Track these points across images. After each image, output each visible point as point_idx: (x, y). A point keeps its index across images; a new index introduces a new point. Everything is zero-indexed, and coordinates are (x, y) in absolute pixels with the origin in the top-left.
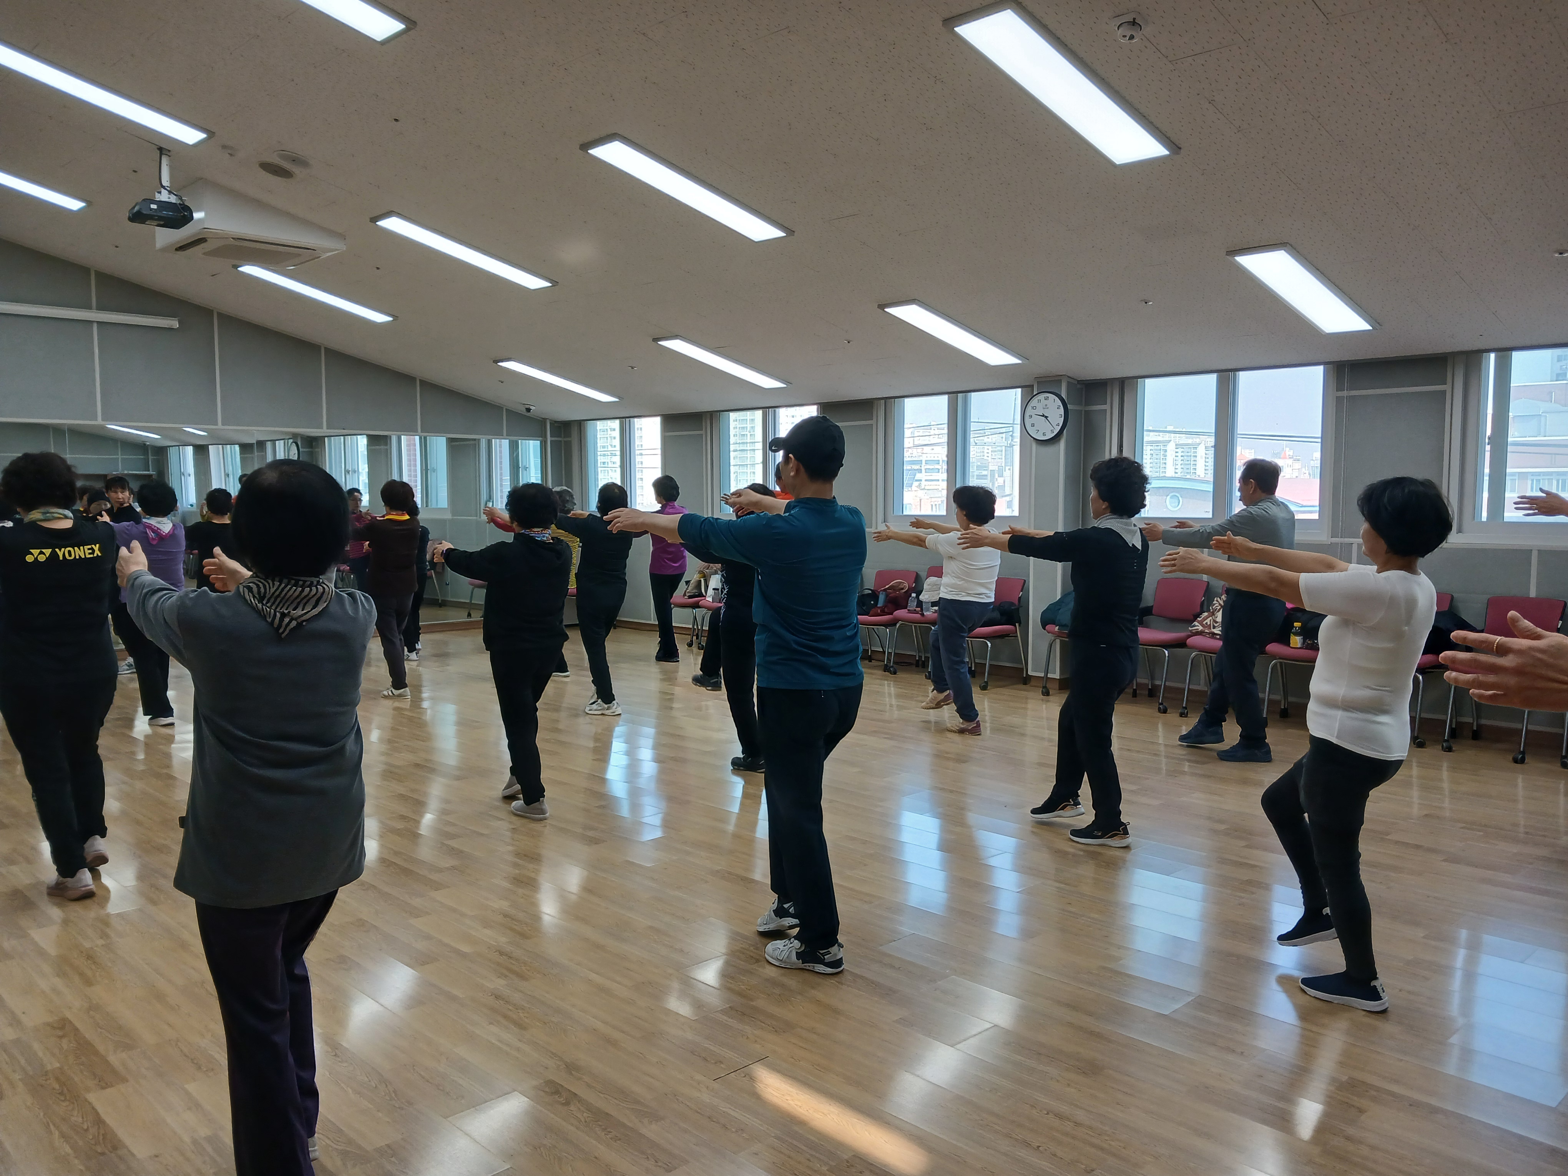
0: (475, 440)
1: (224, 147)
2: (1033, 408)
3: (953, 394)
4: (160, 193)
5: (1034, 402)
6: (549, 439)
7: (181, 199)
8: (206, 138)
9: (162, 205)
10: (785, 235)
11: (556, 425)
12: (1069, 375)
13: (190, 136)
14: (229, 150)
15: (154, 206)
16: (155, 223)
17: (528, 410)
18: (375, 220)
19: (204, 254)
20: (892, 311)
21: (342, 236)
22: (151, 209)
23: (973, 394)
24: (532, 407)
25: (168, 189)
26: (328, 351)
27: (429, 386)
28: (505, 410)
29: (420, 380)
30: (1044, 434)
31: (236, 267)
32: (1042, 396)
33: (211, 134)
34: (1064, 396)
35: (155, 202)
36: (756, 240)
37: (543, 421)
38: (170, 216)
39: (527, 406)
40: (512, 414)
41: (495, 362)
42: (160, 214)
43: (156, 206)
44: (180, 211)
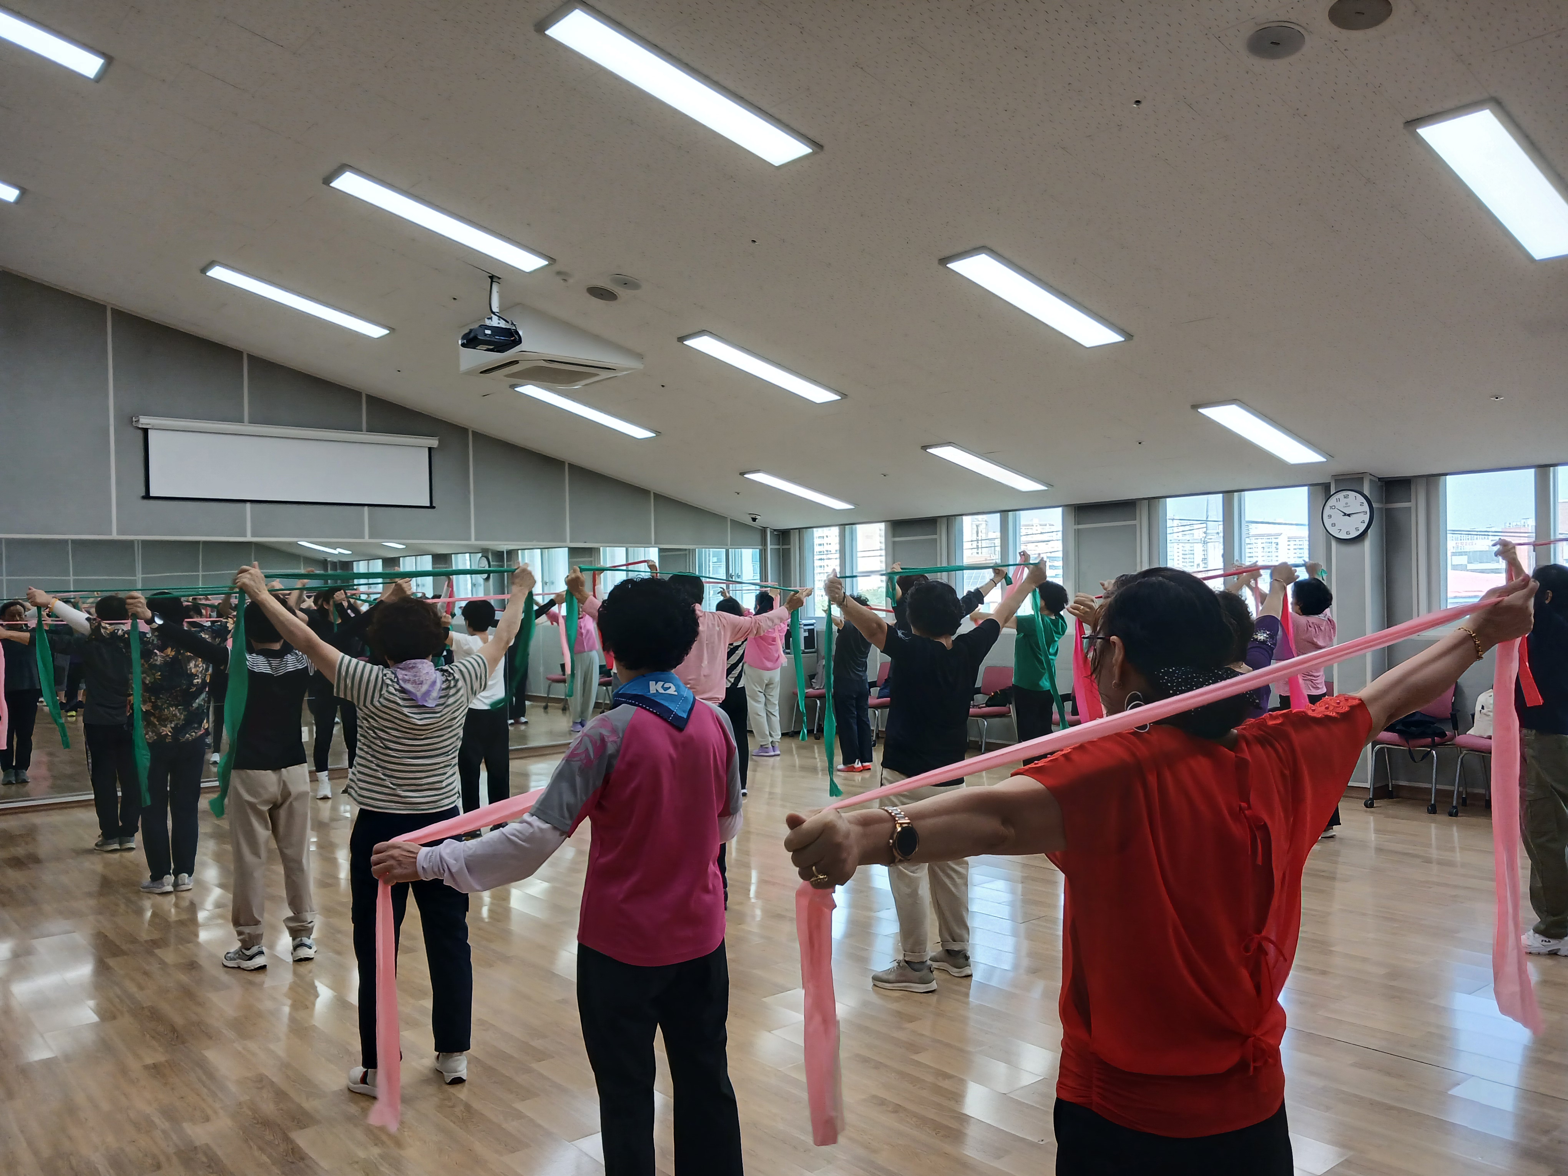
1: (559, 273)
2: (1331, 507)
3: (1228, 494)
4: (491, 318)
5: (1332, 502)
6: (769, 547)
7: (511, 324)
8: (547, 265)
9: (496, 330)
10: (1123, 339)
11: (775, 533)
12: (1371, 473)
13: (529, 264)
14: (563, 275)
15: (488, 332)
16: (486, 347)
17: (754, 520)
18: (682, 339)
20: (1205, 411)
21: (641, 356)
22: (486, 335)
23: (1246, 493)
24: (758, 517)
25: (498, 314)
26: (571, 466)
27: (660, 498)
28: (729, 520)
29: (654, 493)
30: (1348, 533)
31: (513, 386)
32: (1341, 495)
33: (552, 260)
34: (1366, 492)
36: (1088, 346)
37: (764, 530)
38: (502, 341)
39: (754, 516)
40: (736, 524)
41: (742, 474)
42: (493, 339)
43: (490, 331)
44: (512, 335)
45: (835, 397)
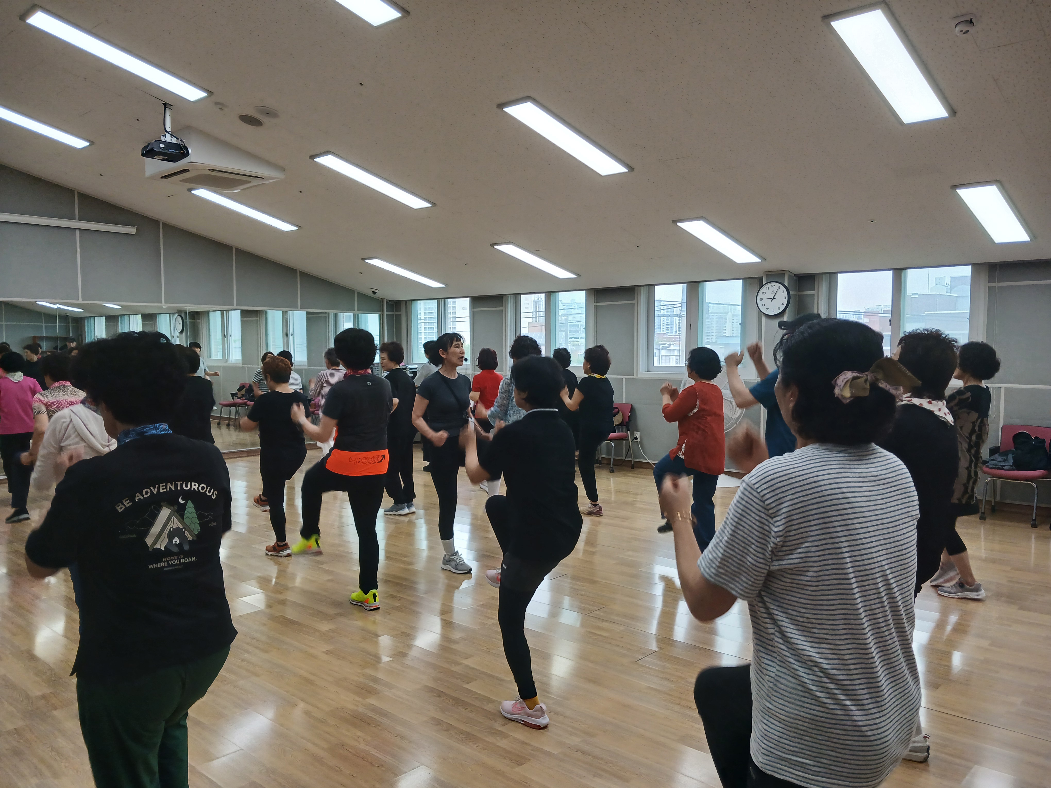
0: (326, 313)
1: (217, 103)
2: (763, 293)
3: (694, 283)
4: (165, 136)
5: (764, 289)
6: (385, 313)
7: (180, 140)
8: (206, 96)
10: (627, 171)
11: (390, 303)
12: (789, 270)
13: (193, 94)
15: (162, 146)
16: (161, 157)
17: (374, 293)
18: (312, 157)
19: (180, 181)
20: (682, 225)
21: (283, 169)
22: (160, 148)
23: (709, 283)
24: (377, 291)
25: (170, 133)
26: (238, 250)
27: (304, 275)
28: (356, 293)
29: (300, 271)
30: (773, 311)
31: (190, 190)
32: (769, 285)
33: (210, 93)
34: (786, 284)
35: (162, 143)
36: (603, 175)
37: (382, 301)
38: (173, 153)
39: (374, 290)
40: (361, 296)
41: (363, 260)
42: (166, 151)
43: (164, 145)
44: (181, 149)
45: (428, 205)
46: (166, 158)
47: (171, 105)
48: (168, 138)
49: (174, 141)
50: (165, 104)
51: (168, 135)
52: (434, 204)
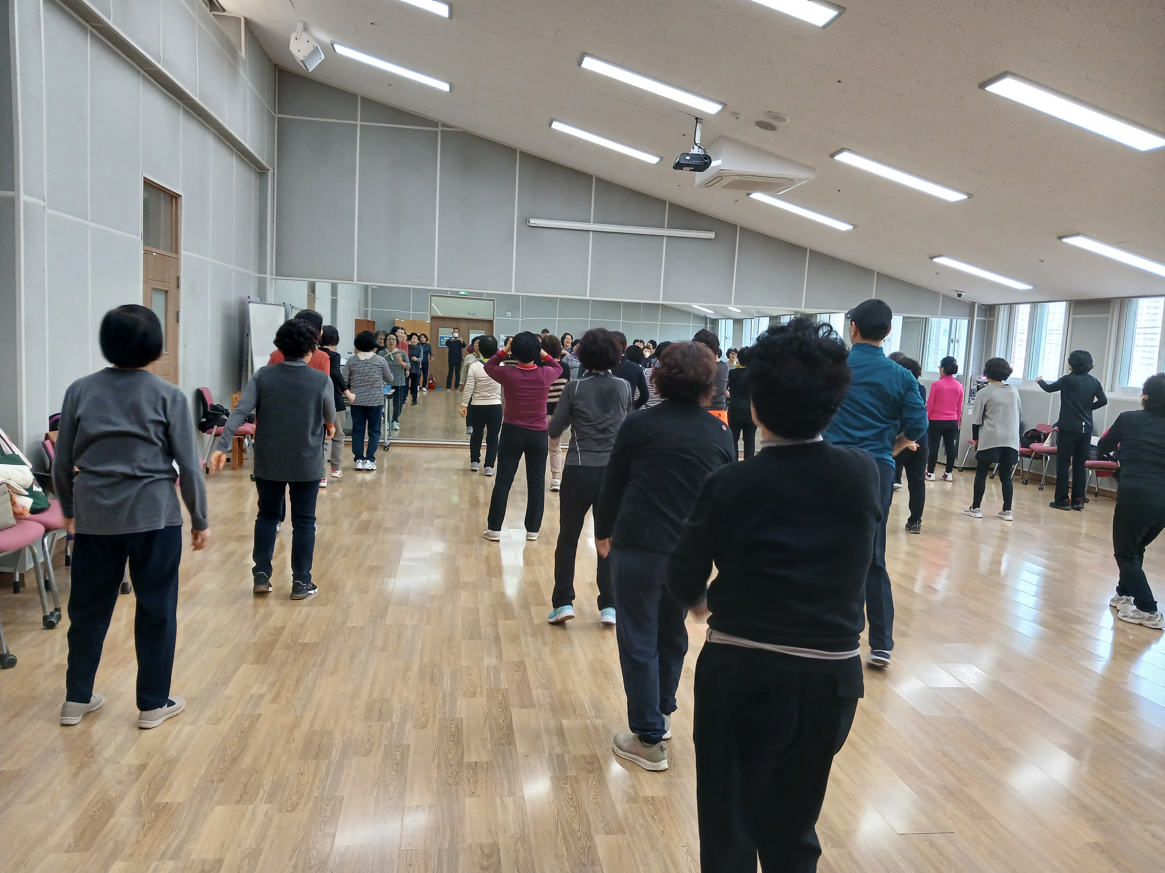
0: (921, 318)
1: (733, 113)
6: (976, 318)
7: (705, 152)
8: (722, 108)
9: (694, 156)
11: (983, 307)
13: (711, 108)
14: (736, 115)
15: (688, 158)
16: (689, 169)
17: (959, 296)
18: (832, 155)
19: (722, 187)
21: (812, 169)
22: (687, 160)
24: (962, 294)
25: (699, 145)
26: (812, 251)
27: (882, 277)
28: (939, 295)
29: (876, 272)
31: (748, 194)
33: (724, 105)
35: (688, 155)
36: (1144, 151)
37: (972, 304)
38: (697, 164)
39: (959, 293)
40: (947, 298)
41: (932, 258)
42: (691, 163)
43: (689, 157)
44: (705, 158)
45: (964, 197)
46: (693, 168)
47: (702, 120)
48: (696, 151)
49: (701, 152)
50: (697, 119)
51: (696, 147)
52: (970, 196)
